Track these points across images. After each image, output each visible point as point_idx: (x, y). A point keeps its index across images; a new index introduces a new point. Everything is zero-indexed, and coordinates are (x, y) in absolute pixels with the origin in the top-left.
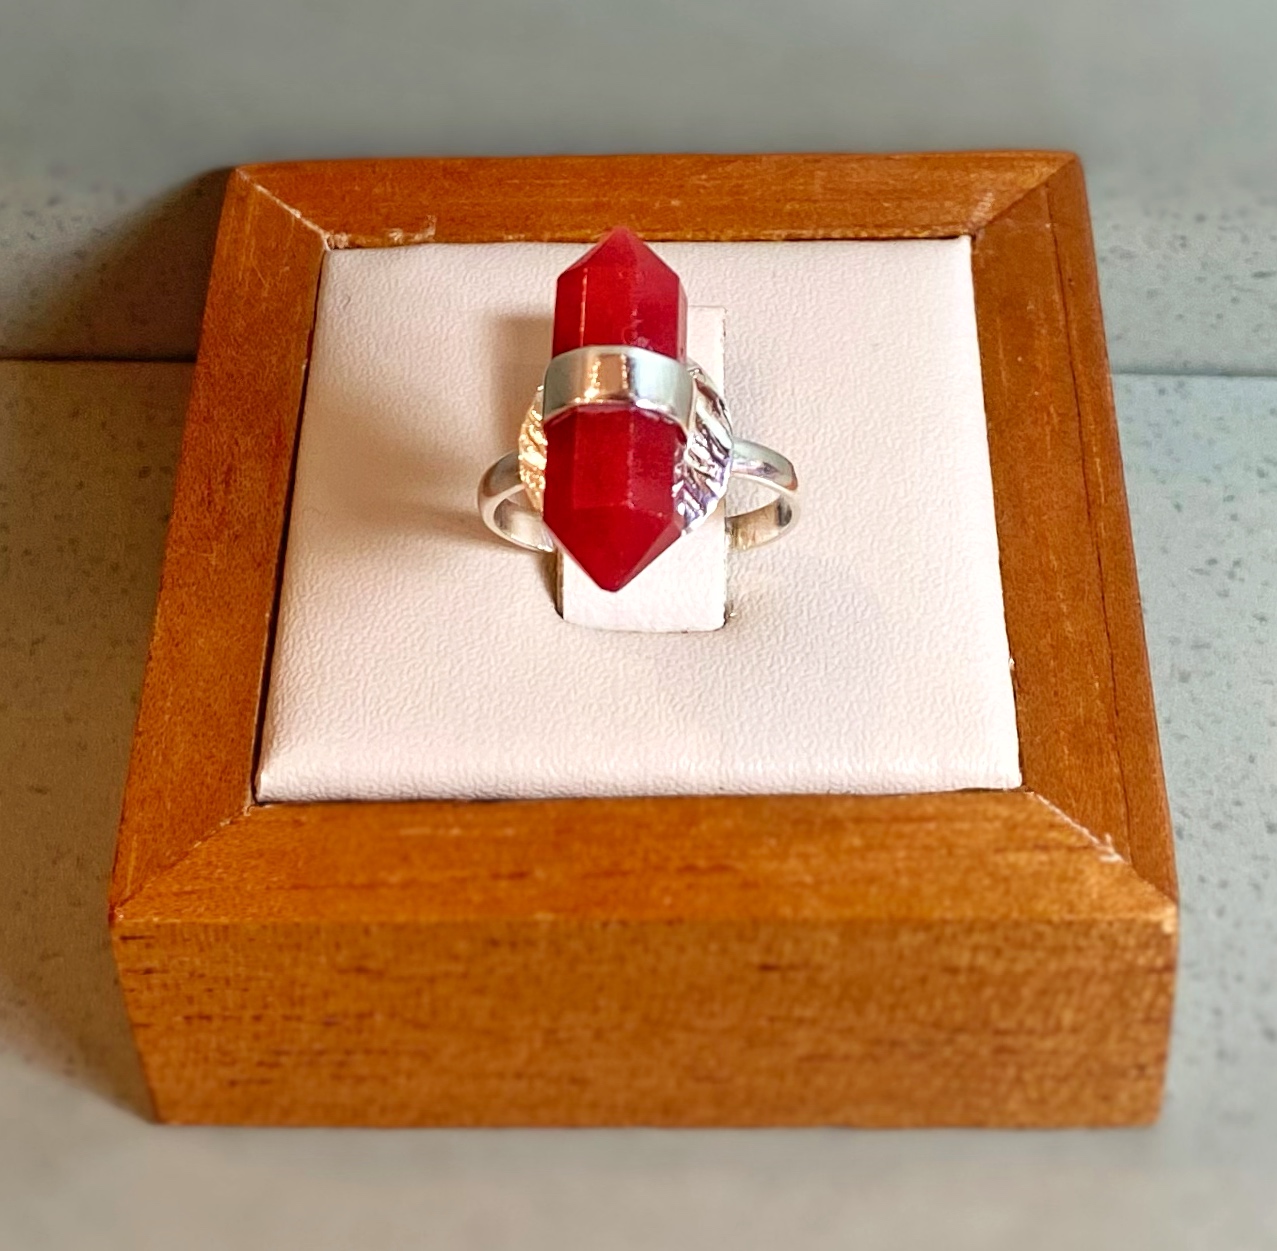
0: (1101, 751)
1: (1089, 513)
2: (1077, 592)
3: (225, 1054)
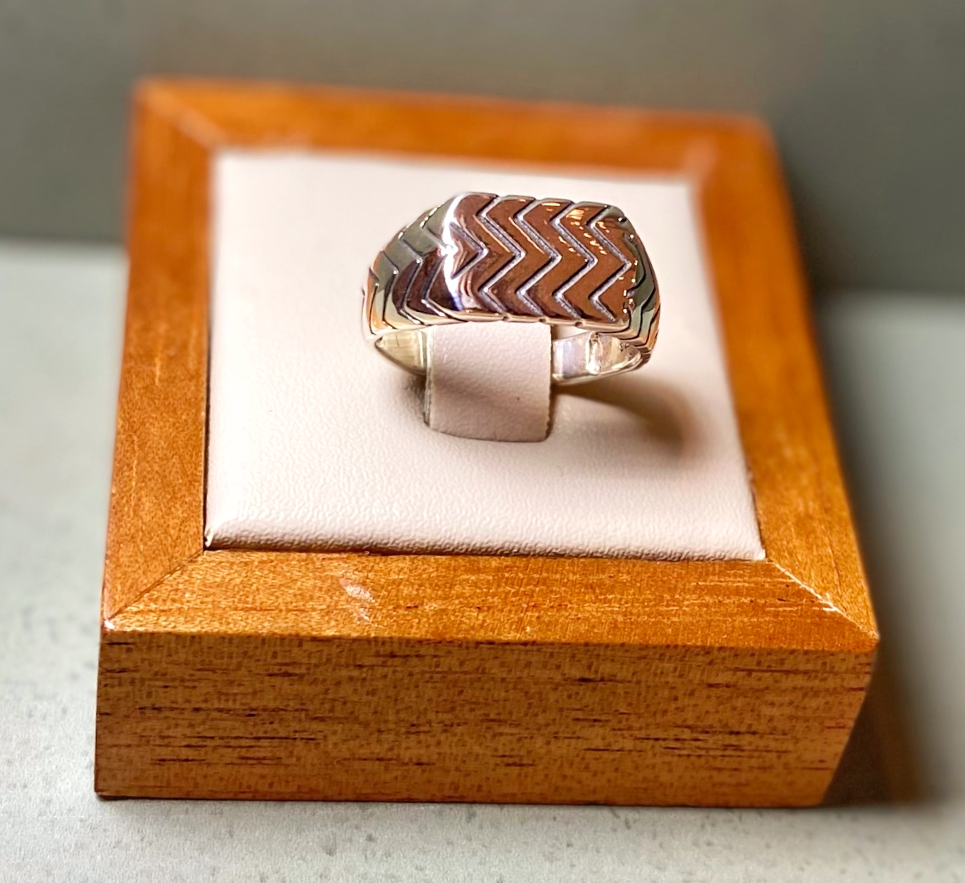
3: (163, 737)
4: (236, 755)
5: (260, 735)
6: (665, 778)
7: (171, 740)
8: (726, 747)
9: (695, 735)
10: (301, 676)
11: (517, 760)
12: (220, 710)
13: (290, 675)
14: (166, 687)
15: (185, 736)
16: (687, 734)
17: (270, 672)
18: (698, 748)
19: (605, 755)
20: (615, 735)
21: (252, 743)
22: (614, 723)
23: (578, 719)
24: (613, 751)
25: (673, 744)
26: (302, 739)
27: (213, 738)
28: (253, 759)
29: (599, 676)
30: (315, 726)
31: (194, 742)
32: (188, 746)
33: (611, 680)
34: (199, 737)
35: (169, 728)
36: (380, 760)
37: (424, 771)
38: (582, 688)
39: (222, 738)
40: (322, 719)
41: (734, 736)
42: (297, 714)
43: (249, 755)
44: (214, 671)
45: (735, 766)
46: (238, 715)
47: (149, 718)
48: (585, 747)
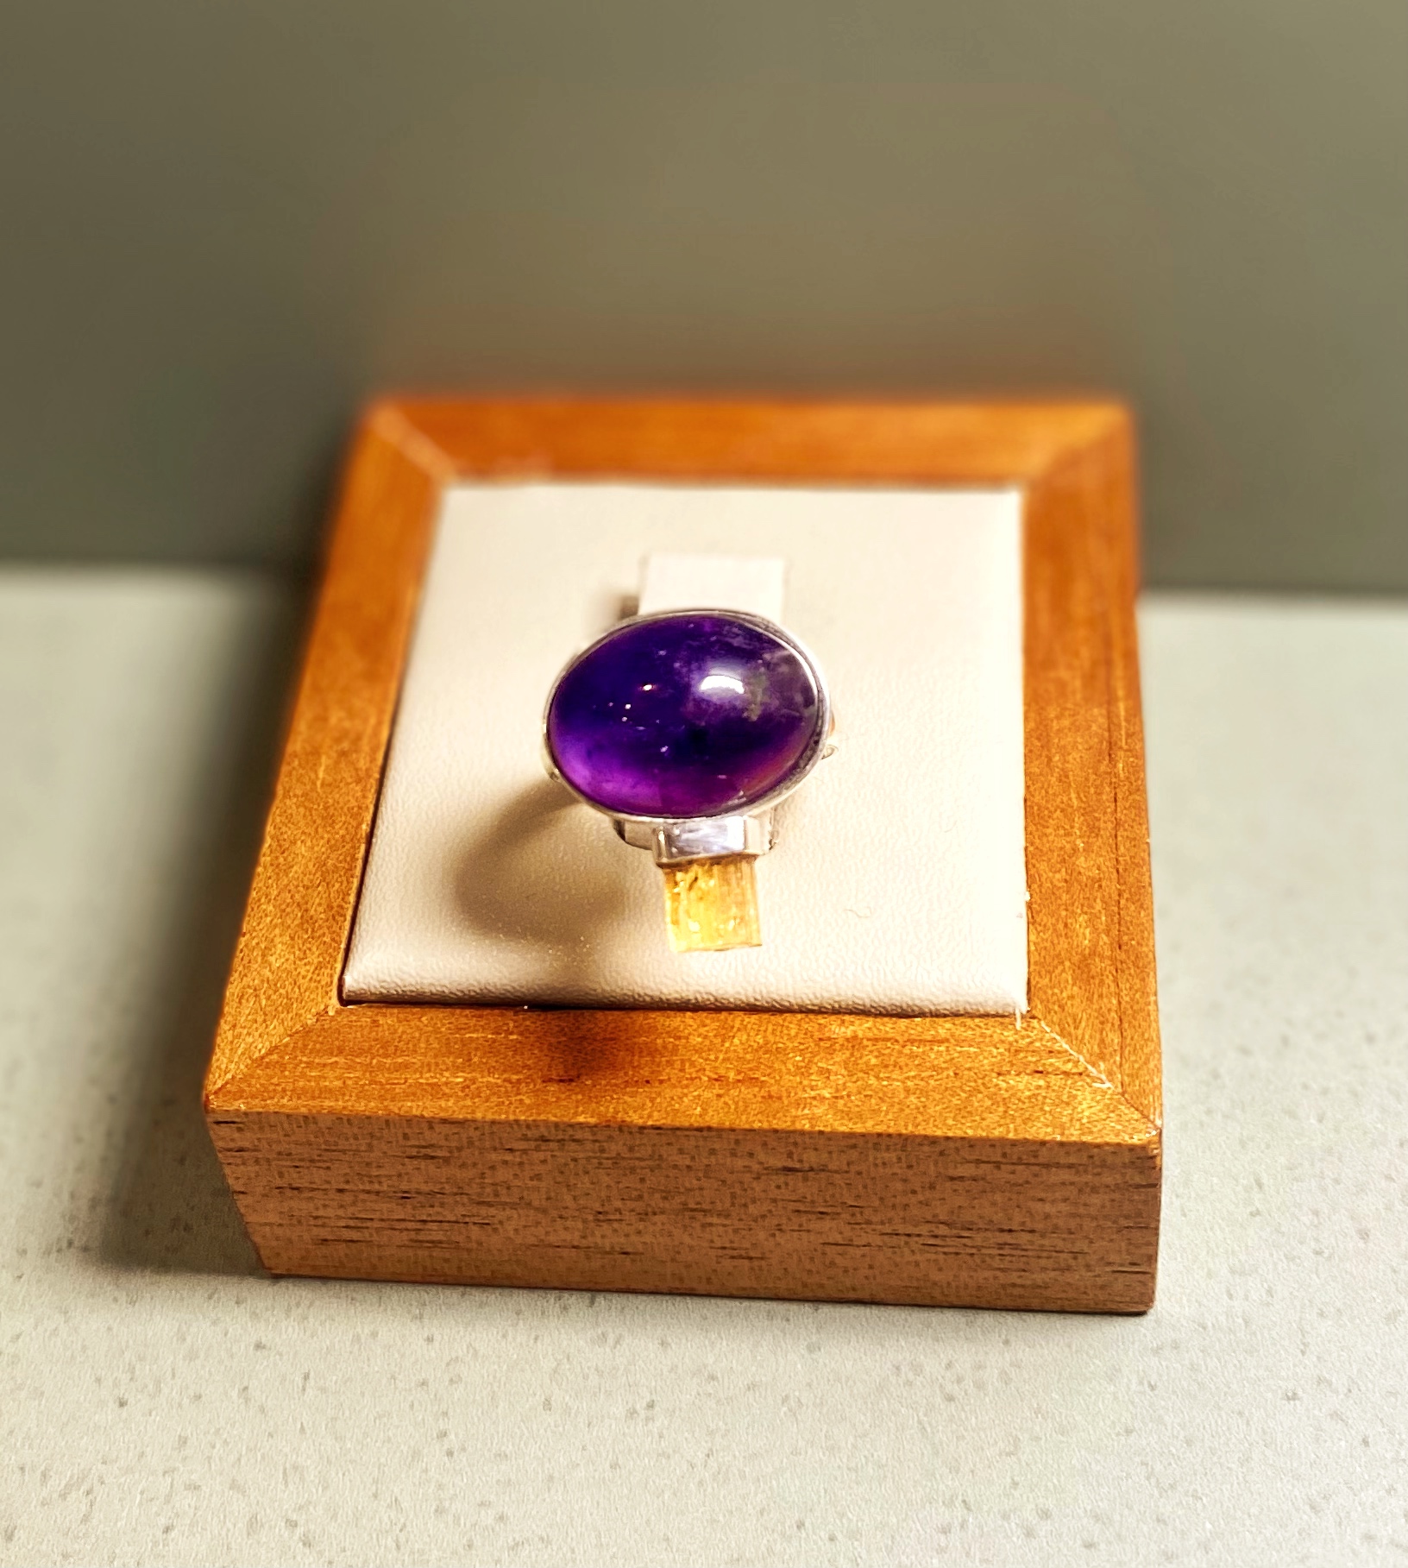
0: (1102, 982)
1: (1110, 755)
2: (1093, 830)
3: (316, 1218)
4: (405, 1238)
5: (425, 1218)
6: (936, 1276)
7: (326, 1220)
8: (1001, 1246)
9: (955, 1232)
10: (446, 1160)
11: (743, 1253)
12: (368, 1192)
13: (433, 1158)
14: (297, 1167)
15: (339, 1218)
16: (943, 1230)
17: (408, 1154)
18: (965, 1245)
19: (850, 1249)
20: (853, 1229)
21: (419, 1226)
22: (846, 1216)
23: (798, 1211)
24: (858, 1246)
25: (932, 1241)
26: (475, 1223)
27: (372, 1219)
28: (428, 1242)
29: (806, 1166)
30: (484, 1211)
31: (352, 1223)
32: (347, 1227)
33: (823, 1170)
34: (357, 1218)
35: (317, 1209)
36: (574, 1247)
37: (633, 1261)
38: (790, 1177)
39: (382, 1220)
40: (489, 1205)
41: (1006, 1234)
42: (458, 1198)
43: (420, 1238)
44: (344, 1152)
45: (1021, 1266)
46: (390, 1197)
47: (291, 1198)
48: (822, 1241)
